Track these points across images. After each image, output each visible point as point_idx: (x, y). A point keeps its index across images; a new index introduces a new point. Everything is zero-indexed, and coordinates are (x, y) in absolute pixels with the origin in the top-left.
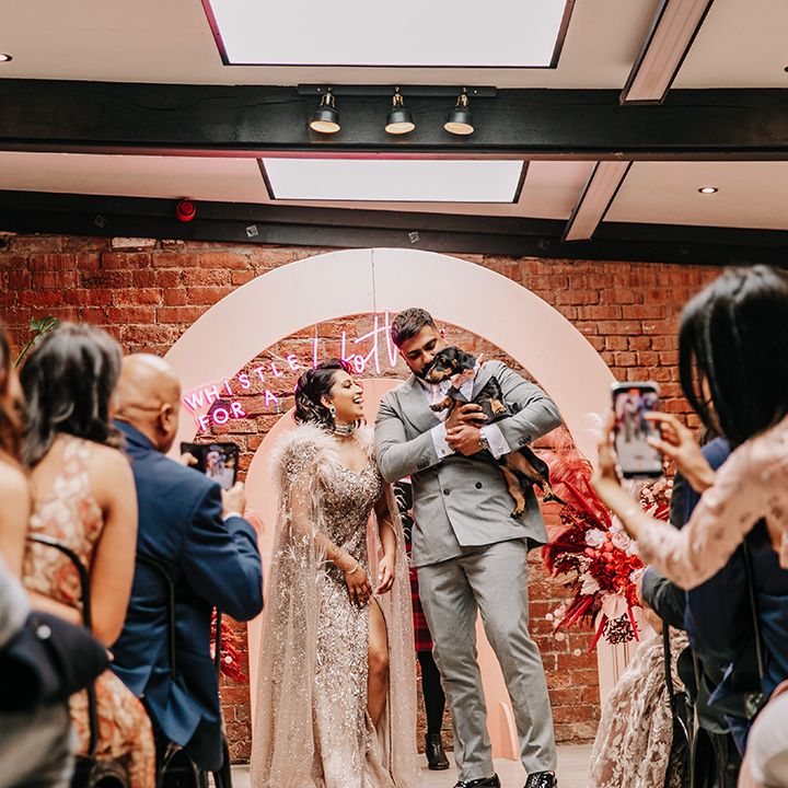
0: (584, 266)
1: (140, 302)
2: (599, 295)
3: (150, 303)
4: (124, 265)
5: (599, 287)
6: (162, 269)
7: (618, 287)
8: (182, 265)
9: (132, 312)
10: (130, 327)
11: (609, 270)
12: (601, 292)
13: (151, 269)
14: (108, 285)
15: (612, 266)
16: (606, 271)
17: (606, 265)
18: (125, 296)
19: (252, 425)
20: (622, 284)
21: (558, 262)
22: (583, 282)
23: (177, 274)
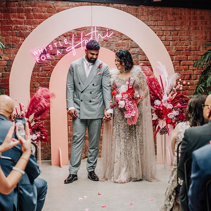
0: (158, 9)
1: (19, 18)
2: (162, 18)
3: (22, 18)
4: (14, 6)
5: (162, 15)
6: (26, 8)
7: (168, 15)
8: (32, 6)
9: (16, 21)
10: (16, 26)
11: (166, 10)
12: (163, 17)
13: (22, 7)
14: (9, 12)
15: (167, 9)
16: (165, 10)
17: (165, 8)
18: (14, 16)
19: (53, 57)
20: (170, 15)
21: (150, 7)
22: (157, 13)
23: (30, 9)
